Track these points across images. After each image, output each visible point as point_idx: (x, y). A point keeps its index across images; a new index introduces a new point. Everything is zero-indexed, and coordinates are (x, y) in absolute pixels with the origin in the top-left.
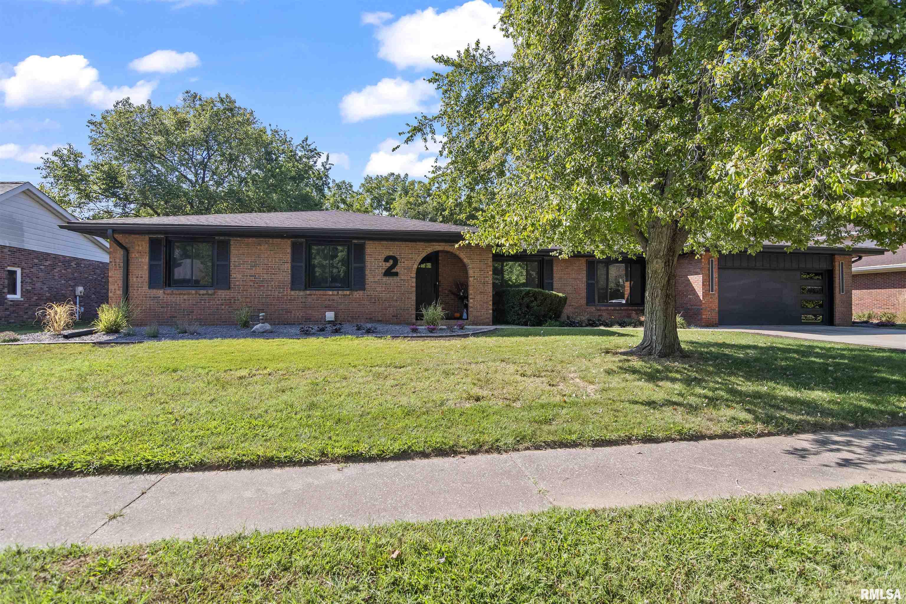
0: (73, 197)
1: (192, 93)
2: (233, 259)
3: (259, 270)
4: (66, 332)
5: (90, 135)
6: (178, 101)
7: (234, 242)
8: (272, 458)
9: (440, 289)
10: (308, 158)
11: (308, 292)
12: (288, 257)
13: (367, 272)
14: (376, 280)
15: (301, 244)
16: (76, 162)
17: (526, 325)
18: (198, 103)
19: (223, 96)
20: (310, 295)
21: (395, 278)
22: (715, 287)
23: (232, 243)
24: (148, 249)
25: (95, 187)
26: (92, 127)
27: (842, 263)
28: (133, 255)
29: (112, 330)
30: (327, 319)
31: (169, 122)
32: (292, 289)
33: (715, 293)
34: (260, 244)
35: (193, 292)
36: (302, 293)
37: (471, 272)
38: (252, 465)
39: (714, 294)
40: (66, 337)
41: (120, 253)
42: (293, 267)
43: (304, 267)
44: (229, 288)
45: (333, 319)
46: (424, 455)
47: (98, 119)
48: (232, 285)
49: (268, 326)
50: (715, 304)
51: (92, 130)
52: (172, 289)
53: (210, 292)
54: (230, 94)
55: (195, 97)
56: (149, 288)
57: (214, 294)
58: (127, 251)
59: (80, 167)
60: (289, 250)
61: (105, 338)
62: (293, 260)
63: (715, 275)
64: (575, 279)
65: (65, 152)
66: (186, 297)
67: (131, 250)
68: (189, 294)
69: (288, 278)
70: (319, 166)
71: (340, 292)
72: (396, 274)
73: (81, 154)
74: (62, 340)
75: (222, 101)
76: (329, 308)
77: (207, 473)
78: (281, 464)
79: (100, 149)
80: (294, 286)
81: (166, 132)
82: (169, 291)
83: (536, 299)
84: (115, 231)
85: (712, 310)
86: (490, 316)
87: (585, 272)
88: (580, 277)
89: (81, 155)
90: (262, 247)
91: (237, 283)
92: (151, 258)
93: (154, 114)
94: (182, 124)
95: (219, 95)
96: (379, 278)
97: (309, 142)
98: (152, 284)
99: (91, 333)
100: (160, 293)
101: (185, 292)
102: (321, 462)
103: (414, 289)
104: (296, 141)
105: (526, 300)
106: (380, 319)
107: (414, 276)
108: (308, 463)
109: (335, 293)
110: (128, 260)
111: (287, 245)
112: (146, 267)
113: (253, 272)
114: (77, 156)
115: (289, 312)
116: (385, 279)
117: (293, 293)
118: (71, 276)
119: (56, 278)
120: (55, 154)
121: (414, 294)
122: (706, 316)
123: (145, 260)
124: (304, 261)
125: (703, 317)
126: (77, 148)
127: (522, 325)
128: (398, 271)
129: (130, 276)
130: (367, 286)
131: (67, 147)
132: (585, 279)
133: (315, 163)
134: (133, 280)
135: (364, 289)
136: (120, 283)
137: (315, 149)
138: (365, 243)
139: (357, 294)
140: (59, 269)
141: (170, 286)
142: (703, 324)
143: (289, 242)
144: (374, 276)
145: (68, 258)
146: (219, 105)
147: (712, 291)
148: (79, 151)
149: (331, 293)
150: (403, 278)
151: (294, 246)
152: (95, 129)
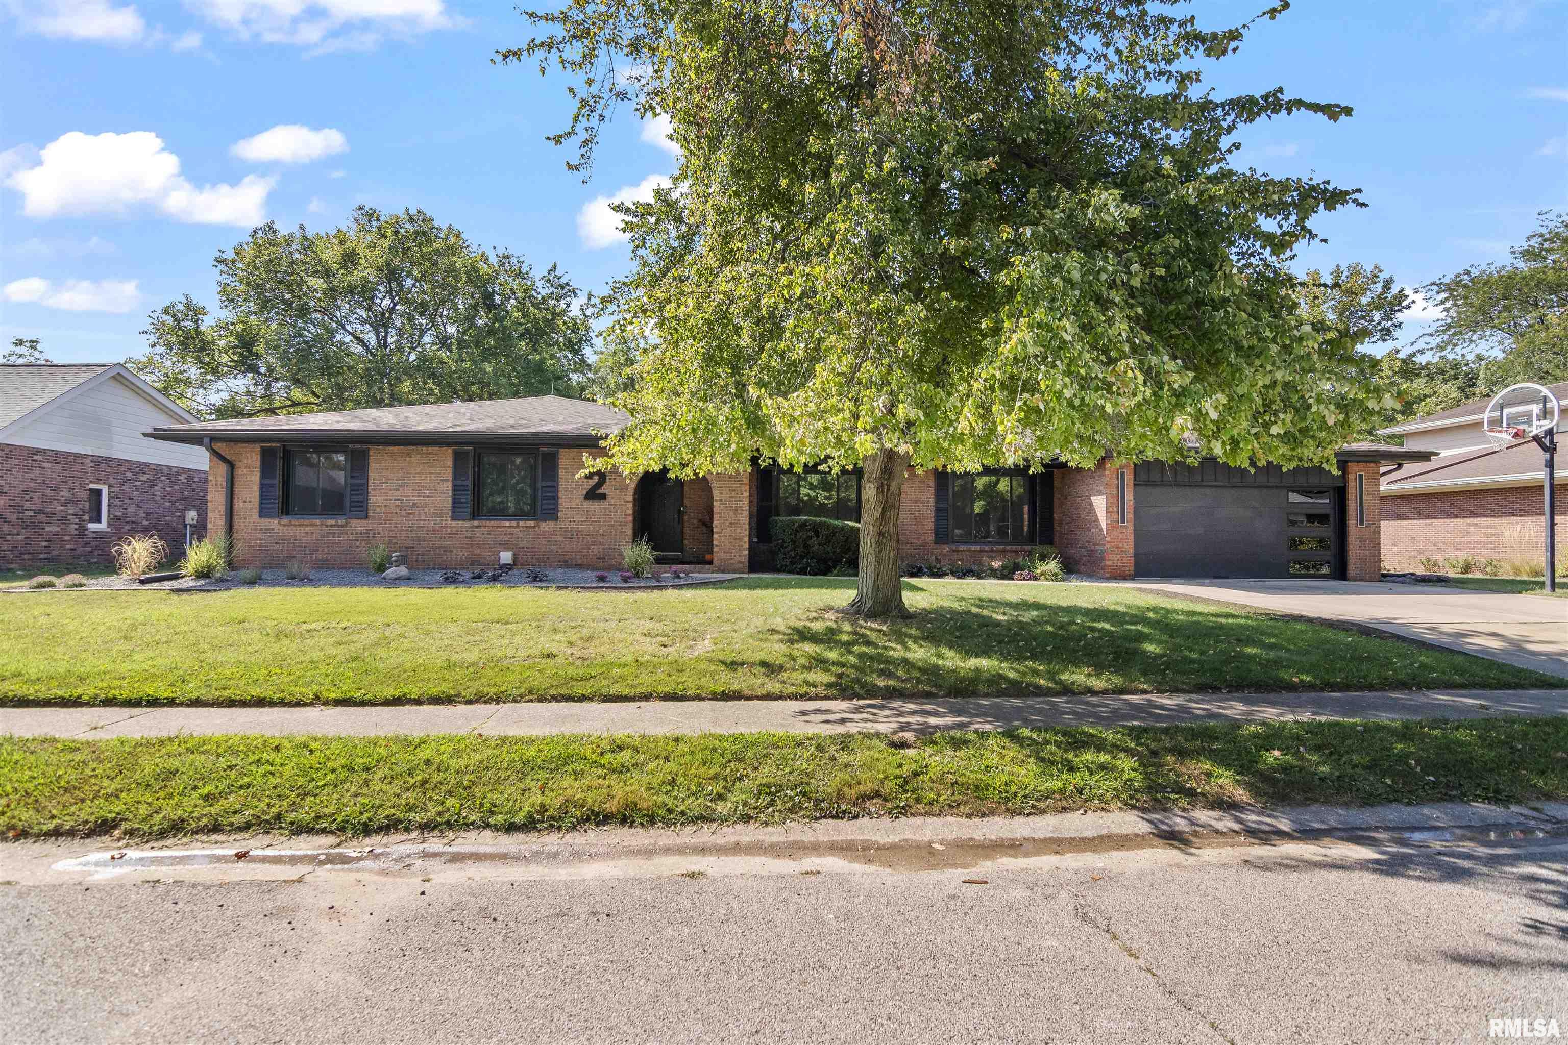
0: (194, 372)
1: (367, 208)
2: (372, 476)
3: (408, 492)
4: (143, 577)
5: (220, 278)
6: (346, 224)
7: (373, 451)
8: (265, 698)
9: (686, 518)
10: (558, 299)
11: (476, 523)
12: (448, 473)
13: (560, 495)
14: (574, 504)
15: (467, 453)
16: (197, 321)
17: (805, 574)
18: (374, 223)
19: (413, 212)
20: (478, 527)
21: (602, 502)
22: (1129, 516)
23: (371, 453)
24: (259, 463)
25: (225, 359)
26: (221, 267)
27: (1361, 476)
28: (240, 471)
29: (204, 574)
30: (502, 562)
31: (331, 255)
32: (453, 519)
33: (1129, 526)
34: (409, 455)
35: (318, 522)
36: (467, 524)
37: (716, 493)
38: (243, 704)
39: (1126, 527)
40: (142, 582)
41: (223, 468)
42: (455, 487)
43: (471, 487)
44: (367, 517)
45: (510, 562)
46: (418, 702)
47: (230, 255)
48: (371, 513)
49: (403, 571)
50: (1129, 545)
51: (222, 272)
52: (290, 517)
53: (340, 522)
54: (423, 209)
55: (371, 215)
56: (260, 516)
57: (345, 525)
58: (231, 465)
59: (203, 328)
60: (450, 463)
61: (192, 584)
62: (455, 477)
63: (1129, 496)
64: (916, 501)
65: (181, 307)
66: (308, 529)
67: (238, 464)
68: (312, 525)
69: (448, 503)
70: (575, 311)
71: (521, 523)
72: (603, 497)
73: (204, 308)
74: (136, 586)
75: (411, 220)
76: (506, 546)
77: (200, 709)
78: (272, 704)
79: (233, 300)
80: (457, 512)
81: (327, 274)
82: (285, 520)
83: (817, 534)
84: (213, 439)
85: (1123, 552)
86: (745, 559)
87: (932, 490)
88: (924, 498)
89: (202, 311)
90: (413, 459)
91: (378, 510)
92: (264, 475)
93: (308, 244)
94: (349, 259)
95: (407, 210)
96: (578, 501)
97: (558, 272)
98: (264, 512)
99: (176, 577)
100: (274, 523)
101: (307, 522)
102: (311, 704)
103: (630, 518)
104: (538, 273)
105: (802, 535)
106: (579, 562)
107: (630, 498)
108: (298, 704)
109: (514, 523)
110: (232, 478)
111: (447, 456)
112: (256, 488)
113: (398, 494)
114: (196, 312)
115: (447, 550)
116: (588, 504)
117: (454, 523)
118: (180, 496)
119: (158, 498)
120: (166, 311)
121: (630, 525)
122: (1112, 561)
123: (255, 478)
124: (471, 478)
125: (1108, 563)
126: (199, 300)
127: (798, 573)
128: (606, 491)
129: (235, 500)
130: (560, 514)
131: (183, 299)
132: (932, 502)
133: (568, 306)
134: (239, 505)
135: (556, 519)
136: (222, 509)
137: (568, 285)
138: (558, 452)
139: (547, 526)
140: (161, 485)
141: (287, 514)
142: (1108, 575)
143: (450, 451)
144: (571, 500)
145: (174, 470)
146: (408, 225)
147: (1123, 522)
148: (200, 305)
149: (507, 524)
150: (613, 502)
151: (458, 458)
152: (225, 269)
